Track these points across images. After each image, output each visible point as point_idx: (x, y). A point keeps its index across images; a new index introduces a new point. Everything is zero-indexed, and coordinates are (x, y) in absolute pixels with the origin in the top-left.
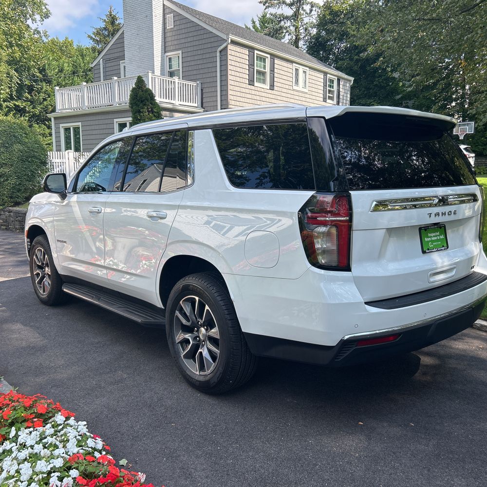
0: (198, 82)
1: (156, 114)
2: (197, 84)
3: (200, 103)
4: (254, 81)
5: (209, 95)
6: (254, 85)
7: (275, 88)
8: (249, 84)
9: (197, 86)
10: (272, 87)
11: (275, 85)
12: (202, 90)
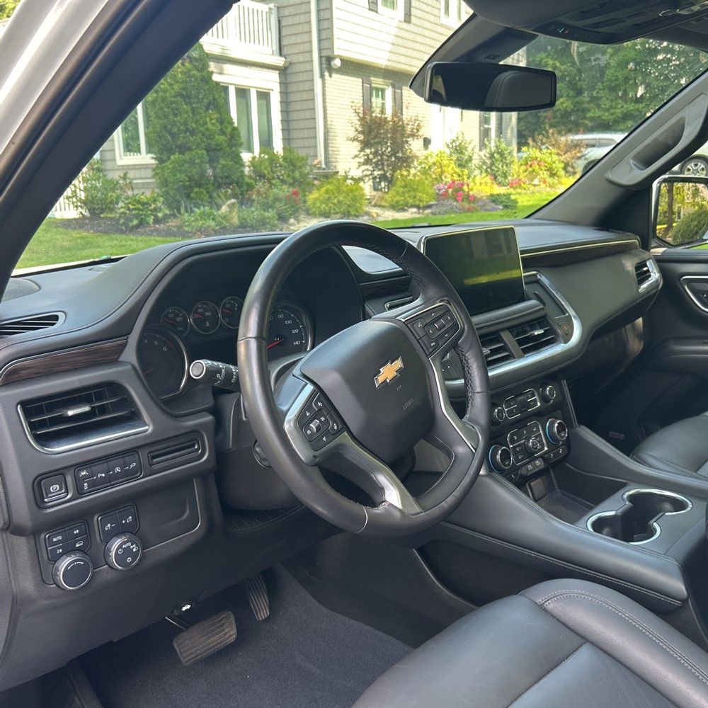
0: (272, 5)
1: (197, 64)
2: (270, 9)
3: (276, 47)
4: (377, 4)
5: (294, 30)
6: (377, 12)
7: (413, 19)
8: (370, 9)
9: (270, 13)
10: (408, 17)
11: (412, 13)
12: (279, 21)
